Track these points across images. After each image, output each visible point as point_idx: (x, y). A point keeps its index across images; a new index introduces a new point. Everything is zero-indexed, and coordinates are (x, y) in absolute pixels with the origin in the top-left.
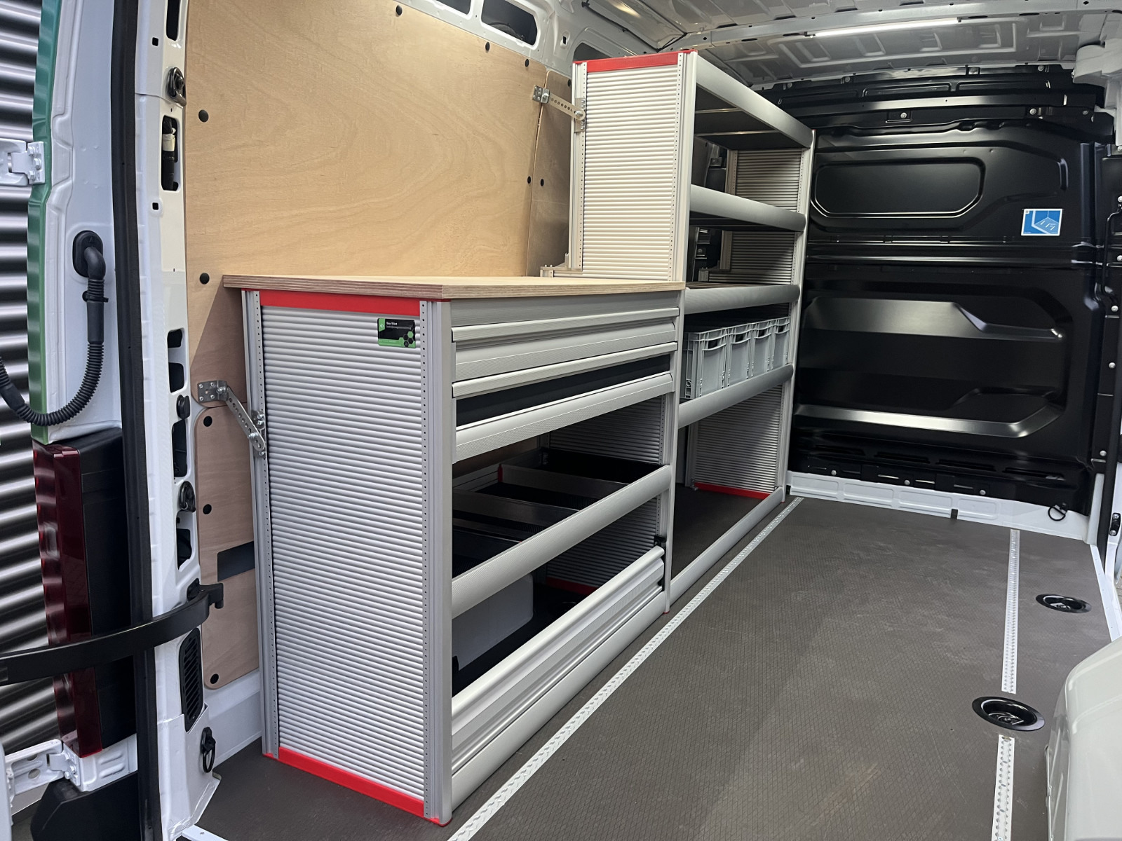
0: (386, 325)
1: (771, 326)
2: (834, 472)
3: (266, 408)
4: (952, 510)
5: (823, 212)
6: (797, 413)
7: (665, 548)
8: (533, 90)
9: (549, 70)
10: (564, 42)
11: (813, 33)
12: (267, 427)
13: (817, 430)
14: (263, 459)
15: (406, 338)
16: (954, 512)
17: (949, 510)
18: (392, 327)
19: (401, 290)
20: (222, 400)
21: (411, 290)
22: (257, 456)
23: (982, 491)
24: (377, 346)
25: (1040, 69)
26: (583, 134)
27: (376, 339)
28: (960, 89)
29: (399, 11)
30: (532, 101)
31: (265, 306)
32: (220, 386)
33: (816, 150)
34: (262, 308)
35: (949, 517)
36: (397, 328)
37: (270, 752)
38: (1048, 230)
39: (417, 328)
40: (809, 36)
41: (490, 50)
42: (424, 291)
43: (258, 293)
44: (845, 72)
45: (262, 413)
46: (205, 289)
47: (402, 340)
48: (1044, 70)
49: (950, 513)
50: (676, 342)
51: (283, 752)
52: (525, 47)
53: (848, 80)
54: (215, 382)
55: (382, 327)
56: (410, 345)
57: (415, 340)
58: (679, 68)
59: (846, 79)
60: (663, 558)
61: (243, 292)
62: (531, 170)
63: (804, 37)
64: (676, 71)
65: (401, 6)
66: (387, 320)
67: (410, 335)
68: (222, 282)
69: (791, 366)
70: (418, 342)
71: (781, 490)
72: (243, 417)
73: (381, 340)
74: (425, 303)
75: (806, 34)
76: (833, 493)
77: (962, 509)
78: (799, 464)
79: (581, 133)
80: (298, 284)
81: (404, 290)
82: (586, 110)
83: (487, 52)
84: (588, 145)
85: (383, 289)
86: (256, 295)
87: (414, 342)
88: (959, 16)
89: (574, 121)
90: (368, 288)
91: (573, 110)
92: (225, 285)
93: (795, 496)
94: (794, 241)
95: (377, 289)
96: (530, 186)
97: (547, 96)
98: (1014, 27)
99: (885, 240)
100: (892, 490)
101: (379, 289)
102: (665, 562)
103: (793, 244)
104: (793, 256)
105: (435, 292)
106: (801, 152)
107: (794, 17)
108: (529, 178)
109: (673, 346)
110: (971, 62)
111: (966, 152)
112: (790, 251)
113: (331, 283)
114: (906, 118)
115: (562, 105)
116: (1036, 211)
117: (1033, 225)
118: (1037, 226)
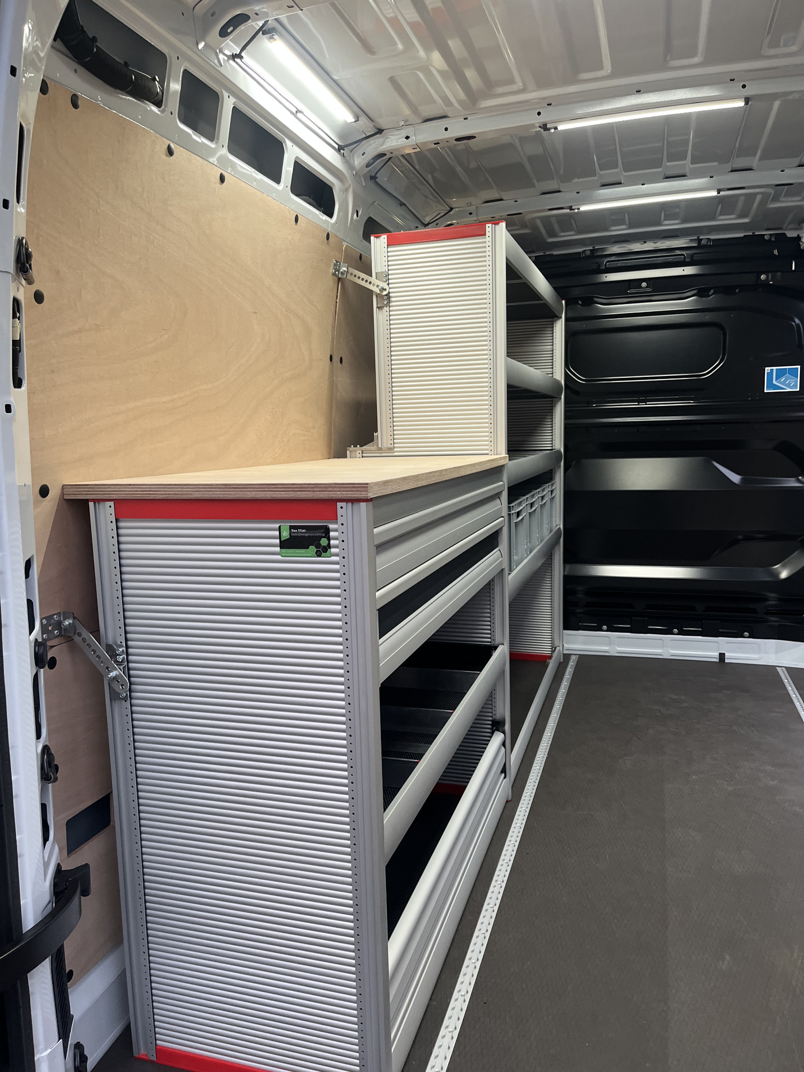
0: (290, 532)
1: (546, 490)
2: (605, 627)
3: (126, 640)
4: (720, 653)
5: (580, 379)
6: (566, 573)
7: (504, 732)
8: (333, 264)
9: (345, 244)
10: (357, 216)
11: (578, 207)
12: (128, 662)
13: (580, 588)
14: (123, 701)
15: (318, 546)
16: (722, 656)
17: (716, 654)
18: (300, 534)
19: (313, 491)
20: (67, 636)
21: (326, 491)
22: (115, 696)
23: (745, 633)
24: (279, 557)
25: (766, 238)
26: (386, 309)
27: (278, 549)
28: (695, 258)
29: (222, 179)
30: (332, 276)
31: (120, 519)
32: (64, 619)
33: (567, 320)
34: (117, 521)
35: (718, 660)
36: (307, 535)
37: (143, 1052)
38: (789, 386)
39: (332, 534)
40: (574, 210)
41: (298, 223)
42: (343, 491)
43: (112, 504)
44: (585, 245)
45: (121, 646)
46: (44, 503)
47: (312, 549)
48: (770, 238)
49: (718, 657)
50: (502, 517)
51: (160, 1053)
52: (326, 220)
53: (588, 253)
54: (59, 614)
55: (286, 534)
56: (323, 554)
57: (330, 548)
58: (488, 239)
59: (587, 252)
60: (504, 744)
61: (91, 504)
62: (332, 348)
63: (568, 211)
64: (485, 242)
65: (224, 173)
66: (291, 527)
67: (324, 542)
68: (63, 494)
69: (559, 528)
70: (333, 550)
71: (560, 649)
72: (98, 653)
73: (284, 551)
74: (344, 504)
75: (571, 208)
76: (606, 648)
77: (728, 652)
78: (571, 622)
79: (385, 308)
80: (169, 491)
81: (316, 491)
82: (388, 284)
83: (296, 225)
84: (393, 320)
85: (288, 491)
86: (110, 507)
87: (329, 550)
88: (719, 188)
89: (377, 296)
90: (267, 491)
91: (375, 284)
92: (66, 497)
93: (571, 655)
94: (552, 407)
95: (280, 491)
96: (331, 364)
97: (345, 271)
98: (759, 198)
99: (639, 402)
100: (662, 640)
101: (282, 491)
102: (505, 748)
103: (552, 409)
104: (552, 421)
105: (358, 491)
106: (553, 321)
107: (559, 191)
108: (331, 356)
109: (502, 521)
110: (702, 234)
111: (707, 317)
112: (550, 417)
113: (215, 488)
114: (647, 287)
115: (363, 279)
116: (776, 369)
117: (774, 382)
118: (777, 382)
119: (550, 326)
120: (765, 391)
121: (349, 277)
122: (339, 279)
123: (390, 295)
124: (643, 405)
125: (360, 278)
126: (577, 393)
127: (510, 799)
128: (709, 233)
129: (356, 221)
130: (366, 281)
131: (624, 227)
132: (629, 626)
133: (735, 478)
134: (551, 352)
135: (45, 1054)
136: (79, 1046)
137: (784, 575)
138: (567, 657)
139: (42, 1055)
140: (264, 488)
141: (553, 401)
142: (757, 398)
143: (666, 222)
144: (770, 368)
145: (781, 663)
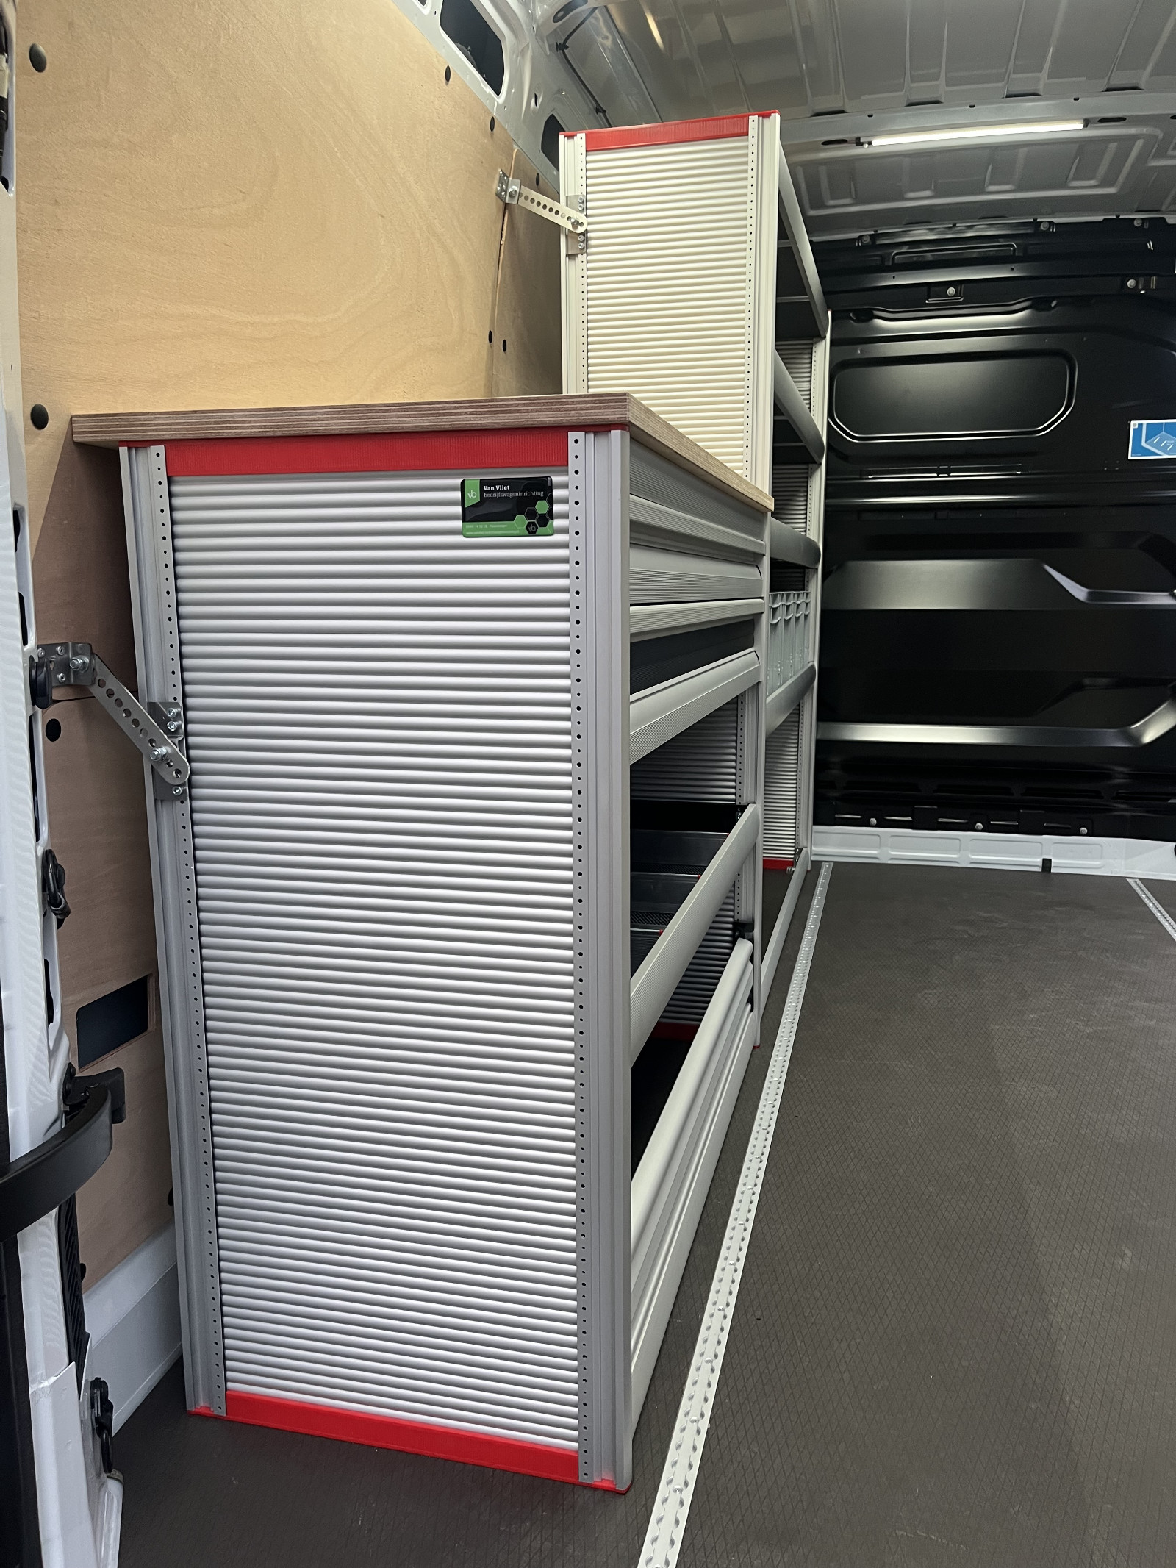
0: (482, 491)
1: (801, 597)
2: (874, 821)
3: (185, 696)
4: (1044, 860)
6: (819, 737)
7: (752, 940)
8: (497, 177)
9: (516, 148)
10: (536, 105)
11: (868, 140)
12: (187, 735)
13: (839, 760)
14: (178, 803)
15: (531, 514)
16: (1047, 864)
17: (1039, 861)
18: (499, 495)
19: (527, 411)
20: (80, 686)
21: (551, 410)
22: (165, 794)
23: (1083, 829)
24: (459, 539)
25: (1137, 224)
26: (581, 258)
27: (459, 524)
28: (1030, 252)
30: (495, 196)
31: (177, 478)
32: (76, 654)
33: (833, 342)
34: (170, 481)
35: (1041, 870)
36: (511, 495)
37: (202, 1403)
38: (1164, 450)
39: (556, 493)
40: (862, 145)
41: (450, 81)
42: (582, 409)
43: (161, 449)
44: (863, 225)
45: (177, 705)
46: (40, 439)
47: (521, 520)
48: (1143, 224)
49: (1041, 864)
50: (760, 598)
51: (234, 1400)
52: (490, 95)
53: (867, 240)
54: (65, 645)
55: (473, 496)
56: (540, 530)
57: (552, 518)
58: (751, 141)
59: (866, 238)
60: (751, 958)
61: (123, 451)
62: (492, 321)
64: (747, 147)
66: (483, 482)
67: (541, 507)
68: (71, 432)
69: (812, 667)
70: (557, 523)
72: (134, 716)
73: (469, 525)
74: (580, 435)
75: (858, 141)
76: (874, 852)
77: (1056, 857)
78: (825, 814)
79: (580, 256)
80: (266, 421)
81: (532, 411)
82: (586, 216)
83: (447, 84)
84: (592, 277)
85: (482, 413)
86: (158, 455)
87: (551, 521)
88: (1087, 116)
89: (567, 236)
90: (444, 415)
91: (563, 216)
92: (78, 438)
93: (822, 862)
94: (807, 478)
95: (466, 413)
96: (491, 347)
97: (516, 191)
98: (1139, 144)
99: (939, 472)
100: (959, 840)
101: (471, 413)
102: (753, 964)
103: (807, 482)
104: (807, 501)
105: (609, 407)
106: (812, 344)
107: (842, 112)
108: (490, 333)
109: (762, 603)
110: (1043, 215)
111: (1047, 342)
112: (802, 494)
113: (350, 412)
114: (955, 296)
115: (545, 207)
116: (1147, 424)
117: (1143, 444)
118: (1149, 444)
119: (807, 351)
120: (1130, 458)
121: (522, 202)
122: (506, 206)
123: (589, 235)
124: (943, 478)
125: (540, 205)
126: (845, 457)
127: (758, 1044)
128: (1052, 214)
129: (534, 112)
130: (551, 210)
131: (928, 193)
132: (910, 819)
133: (1079, 592)
134: (808, 393)
135: (46, 1384)
136: (98, 1385)
137: (1149, 737)
138: (817, 865)
139: (42, 1386)
140: (438, 409)
141: (808, 469)
142: (1117, 469)
143: (992, 188)
144: (1137, 422)
145: (1134, 873)
